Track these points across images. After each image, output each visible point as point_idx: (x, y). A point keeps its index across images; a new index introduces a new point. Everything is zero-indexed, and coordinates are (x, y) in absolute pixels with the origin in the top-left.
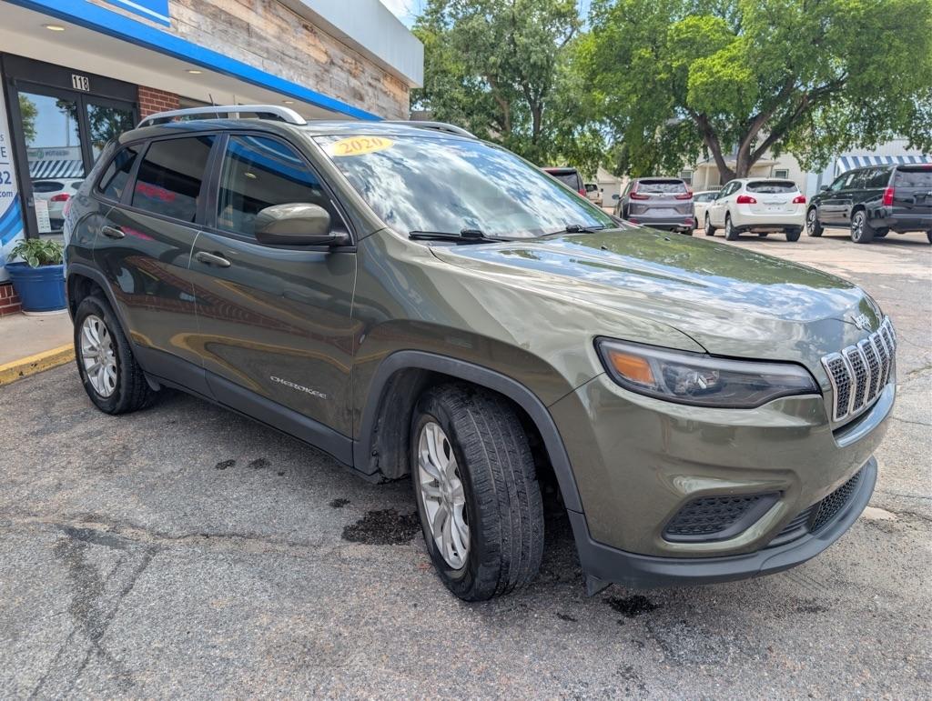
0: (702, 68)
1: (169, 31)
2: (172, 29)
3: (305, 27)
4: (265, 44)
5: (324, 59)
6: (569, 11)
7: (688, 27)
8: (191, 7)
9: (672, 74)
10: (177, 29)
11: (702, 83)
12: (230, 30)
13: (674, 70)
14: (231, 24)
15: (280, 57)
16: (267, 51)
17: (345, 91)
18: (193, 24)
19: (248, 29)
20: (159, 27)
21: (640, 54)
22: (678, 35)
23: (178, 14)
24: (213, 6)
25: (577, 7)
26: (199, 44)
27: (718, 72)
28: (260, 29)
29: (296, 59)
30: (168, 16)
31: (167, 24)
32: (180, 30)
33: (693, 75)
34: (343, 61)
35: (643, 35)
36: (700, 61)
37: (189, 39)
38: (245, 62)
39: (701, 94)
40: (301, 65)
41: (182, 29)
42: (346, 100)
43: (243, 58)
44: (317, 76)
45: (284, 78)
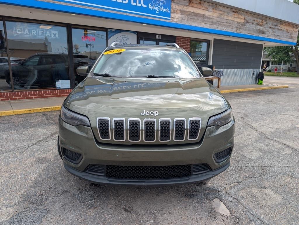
1: (170, 21)
2: (171, 20)
3: (234, 12)
4: (211, 20)
5: (242, 21)
8: (180, 13)
10: (173, 20)
12: (196, 18)
14: (196, 16)
15: (219, 23)
16: (212, 22)
17: (254, 31)
18: (179, 18)
19: (204, 16)
20: (166, 21)
23: (174, 16)
24: (189, 12)
26: (181, 24)
28: (209, 15)
29: (227, 23)
30: (170, 17)
31: (169, 20)
32: (174, 21)
34: (254, 21)
37: (177, 23)
38: (201, 27)
40: (229, 24)
41: (175, 20)
42: (254, 34)
43: (199, 25)
44: (237, 27)
45: (219, 30)
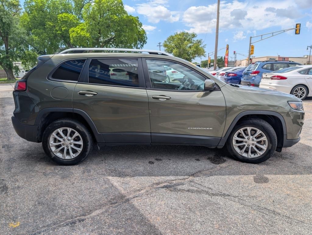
0: (73, 31)
6: (18, 4)
7: (65, 17)
9: (62, 32)
11: (75, 36)
13: (63, 31)
21: (49, 24)
22: (62, 19)
25: (20, 3)
27: (80, 33)
33: (71, 33)
35: (48, 17)
36: (72, 29)
39: (76, 40)
